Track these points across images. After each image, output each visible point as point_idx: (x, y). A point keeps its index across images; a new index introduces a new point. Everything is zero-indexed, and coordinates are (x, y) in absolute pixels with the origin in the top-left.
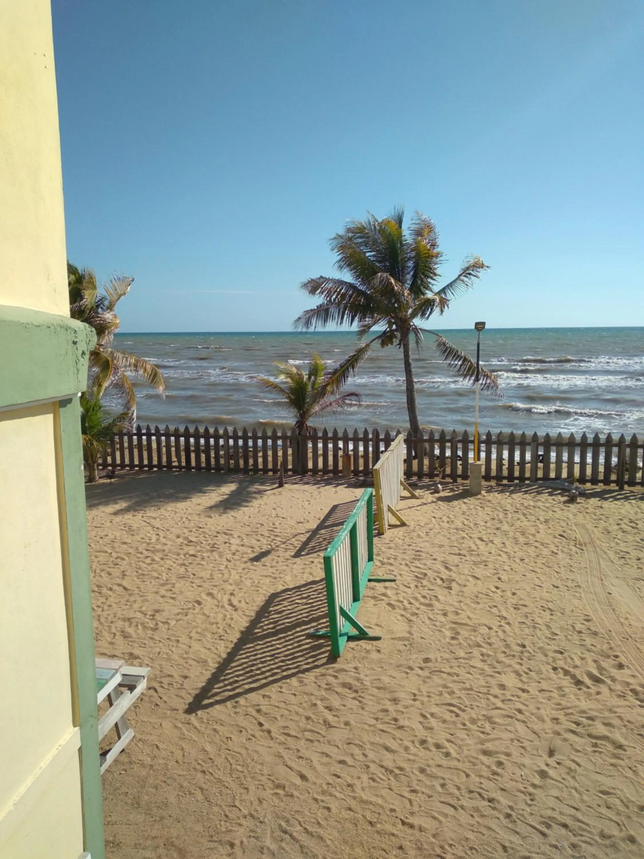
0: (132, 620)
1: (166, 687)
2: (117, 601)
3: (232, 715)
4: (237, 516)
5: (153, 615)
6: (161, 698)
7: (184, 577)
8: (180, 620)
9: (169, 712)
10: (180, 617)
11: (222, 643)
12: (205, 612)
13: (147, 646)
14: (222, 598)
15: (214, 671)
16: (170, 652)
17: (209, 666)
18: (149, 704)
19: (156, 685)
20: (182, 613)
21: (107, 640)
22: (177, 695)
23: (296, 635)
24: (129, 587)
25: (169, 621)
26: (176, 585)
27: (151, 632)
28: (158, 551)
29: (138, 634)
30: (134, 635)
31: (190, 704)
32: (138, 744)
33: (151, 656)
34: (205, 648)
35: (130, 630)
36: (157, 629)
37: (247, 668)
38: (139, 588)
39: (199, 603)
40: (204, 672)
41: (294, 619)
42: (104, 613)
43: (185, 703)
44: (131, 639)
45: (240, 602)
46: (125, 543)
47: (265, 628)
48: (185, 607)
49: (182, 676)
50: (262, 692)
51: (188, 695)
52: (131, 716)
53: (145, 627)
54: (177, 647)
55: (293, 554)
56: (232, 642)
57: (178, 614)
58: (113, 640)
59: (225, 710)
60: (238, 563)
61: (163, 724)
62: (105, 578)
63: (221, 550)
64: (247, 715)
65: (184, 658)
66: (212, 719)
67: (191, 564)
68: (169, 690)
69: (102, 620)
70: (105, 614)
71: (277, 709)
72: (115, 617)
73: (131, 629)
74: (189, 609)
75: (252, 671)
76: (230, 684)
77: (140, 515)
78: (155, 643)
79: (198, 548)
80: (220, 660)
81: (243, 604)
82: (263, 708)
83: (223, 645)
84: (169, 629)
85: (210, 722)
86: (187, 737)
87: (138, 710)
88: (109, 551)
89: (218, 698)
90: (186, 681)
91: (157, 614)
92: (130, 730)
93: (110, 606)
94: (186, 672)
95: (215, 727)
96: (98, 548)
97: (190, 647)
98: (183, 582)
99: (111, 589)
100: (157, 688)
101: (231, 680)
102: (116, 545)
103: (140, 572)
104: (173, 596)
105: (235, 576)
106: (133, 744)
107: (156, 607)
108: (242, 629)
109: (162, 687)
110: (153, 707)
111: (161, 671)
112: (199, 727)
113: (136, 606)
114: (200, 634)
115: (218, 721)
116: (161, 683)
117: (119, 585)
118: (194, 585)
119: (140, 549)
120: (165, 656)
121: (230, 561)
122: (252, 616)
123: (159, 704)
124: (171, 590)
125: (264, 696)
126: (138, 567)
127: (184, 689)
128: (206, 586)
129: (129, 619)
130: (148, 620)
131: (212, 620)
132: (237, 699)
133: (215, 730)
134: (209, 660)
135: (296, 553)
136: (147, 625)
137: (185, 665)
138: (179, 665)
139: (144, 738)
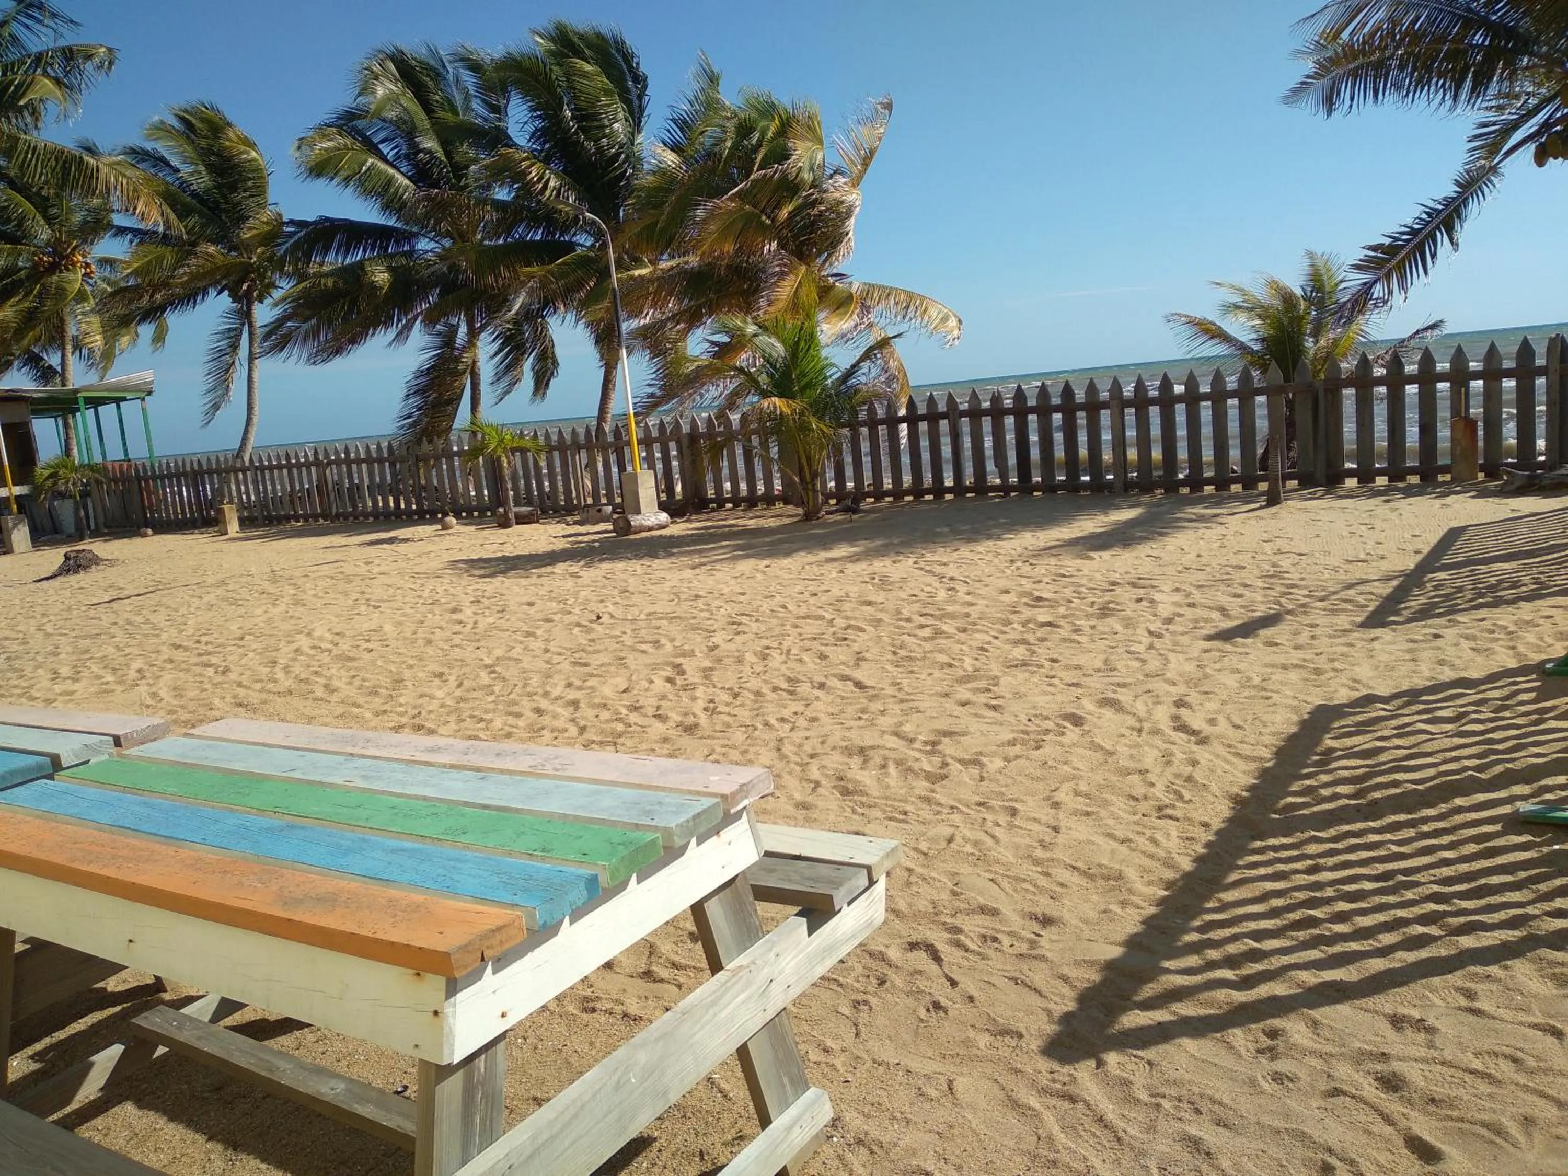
0: (871, 753)
1: (972, 946)
2: (835, 710)
3: (1266, 1086)
4: (1162, 555)
5: (934, 744)
6: (954, 983)
7: (1025, 665)
8: (1017, 757)
9: (983, 1040)
10: (1017, 749)
11: (1173, 828)
12: (1098, 740)
13: (911, 817)
14: (1149, 713)
15: (1153, 910)
16: (989, 842)
17: (1130, 891)
18: (910, 1002)
19: (939, 939)
20: (1024, 743)
21: (791, 798)
22: (1015, 980)
23: (1459, 819)
24: (868, 682)
25: (985, 760)
26: (1002, 681)
27: (924, 784)
28: (952, 616)
29: (888, 787)
30: (874, 790)
31: (1067, 1018)
32: (849, 1156)
33: (923, 846)
34: (1110, 836)
35: (866, 778)
36: (944, 777)
37: (1290, 908)
38: (894, 684)
39: (1077, 720)
40: (1114, 907)
41: (1431, 772)
42: (793, 734)
43: (1049, 1012)
44: (864, 799)
45: (1212, 722)
46: (870, 603)
47: (1325, 792)
48: (1032, 727)
49: (1034, 917)
50: (1387, 1002)
51: (1059, 983)
52: (836, 1037)
53: (907, 771)
54: (1011, 826)
55: (1360, 619)
56: (1205, 825)
57: (1012, 743)
58: (810, 799)
59: (1226, 1060)
60: (1185, 639)
61: (961, 1084)
62: (811, 663)
63: (1129, 612)
64: (1336, 1092)
65: (1037, 862)
66: (1173, 1092)
67: (1043, 640)
68: (983, 957)
69: (788, 749)
70: (798, 736)
71: (1484, 1087)
72: (823, 743)
73: (866, 773)
74: (1047, 731)
75: (1313, 922)
76: (1231, 962)
77: (911, 561)
78: (938, 813)
79: (1062, 610)
80: (1170, 875)
81: (1223, 727)
82: (1413, 1073)
83: (1174, 833)
84: (982, 779)
85: (1166, 1104)
86: (1064, 1157)
87: (863, 1017)
88: (828, 616)
89: (1186, 1009)
90: (1048, 934)
91: (946, 740)
92: (812, 1092)
93: (814, 719)
94: (1045, 906)
95: (1193, 1131)
96: (803, 611)
97: (1056, 829)
98: (1021, 675)
99: (822, 686)
100: (939, 946)
101: (1232, 949)
102: (847, 607)
103: (902, 653)
104: (994, 702)
105: (1178, 665)
106: (827, 1151)
107: (943, 724)
108: (1235, 790)
109: (958, 944)
110: (923, 1013)
111: (955, 894)
112: (1119, 1124)
113: (885, 722)
114: (1087, 796)
115: (1205, 1106)
116: (957, 930)
117: (844, 678)
118: (1055, 681)
119: (906, 613)
120: (969, 849)
121: (1159, 636)
122: (1261, 759)
123: (944, 1002)
124: (989, 690)
125: (1397, 1022)
126: (897, 643)
127: (1042, 958)
128: (1093, 685)
129: (862, 750)
130: (917, 755)
131: (1124, 763)
132: (1277, 1023)
133: (1195, 1144)
134: (1131, 873)
135: (1368, 618)
136: (916, 766)
137: (1043, 882)
138: (1018, 879)
139: (875, 1133)
